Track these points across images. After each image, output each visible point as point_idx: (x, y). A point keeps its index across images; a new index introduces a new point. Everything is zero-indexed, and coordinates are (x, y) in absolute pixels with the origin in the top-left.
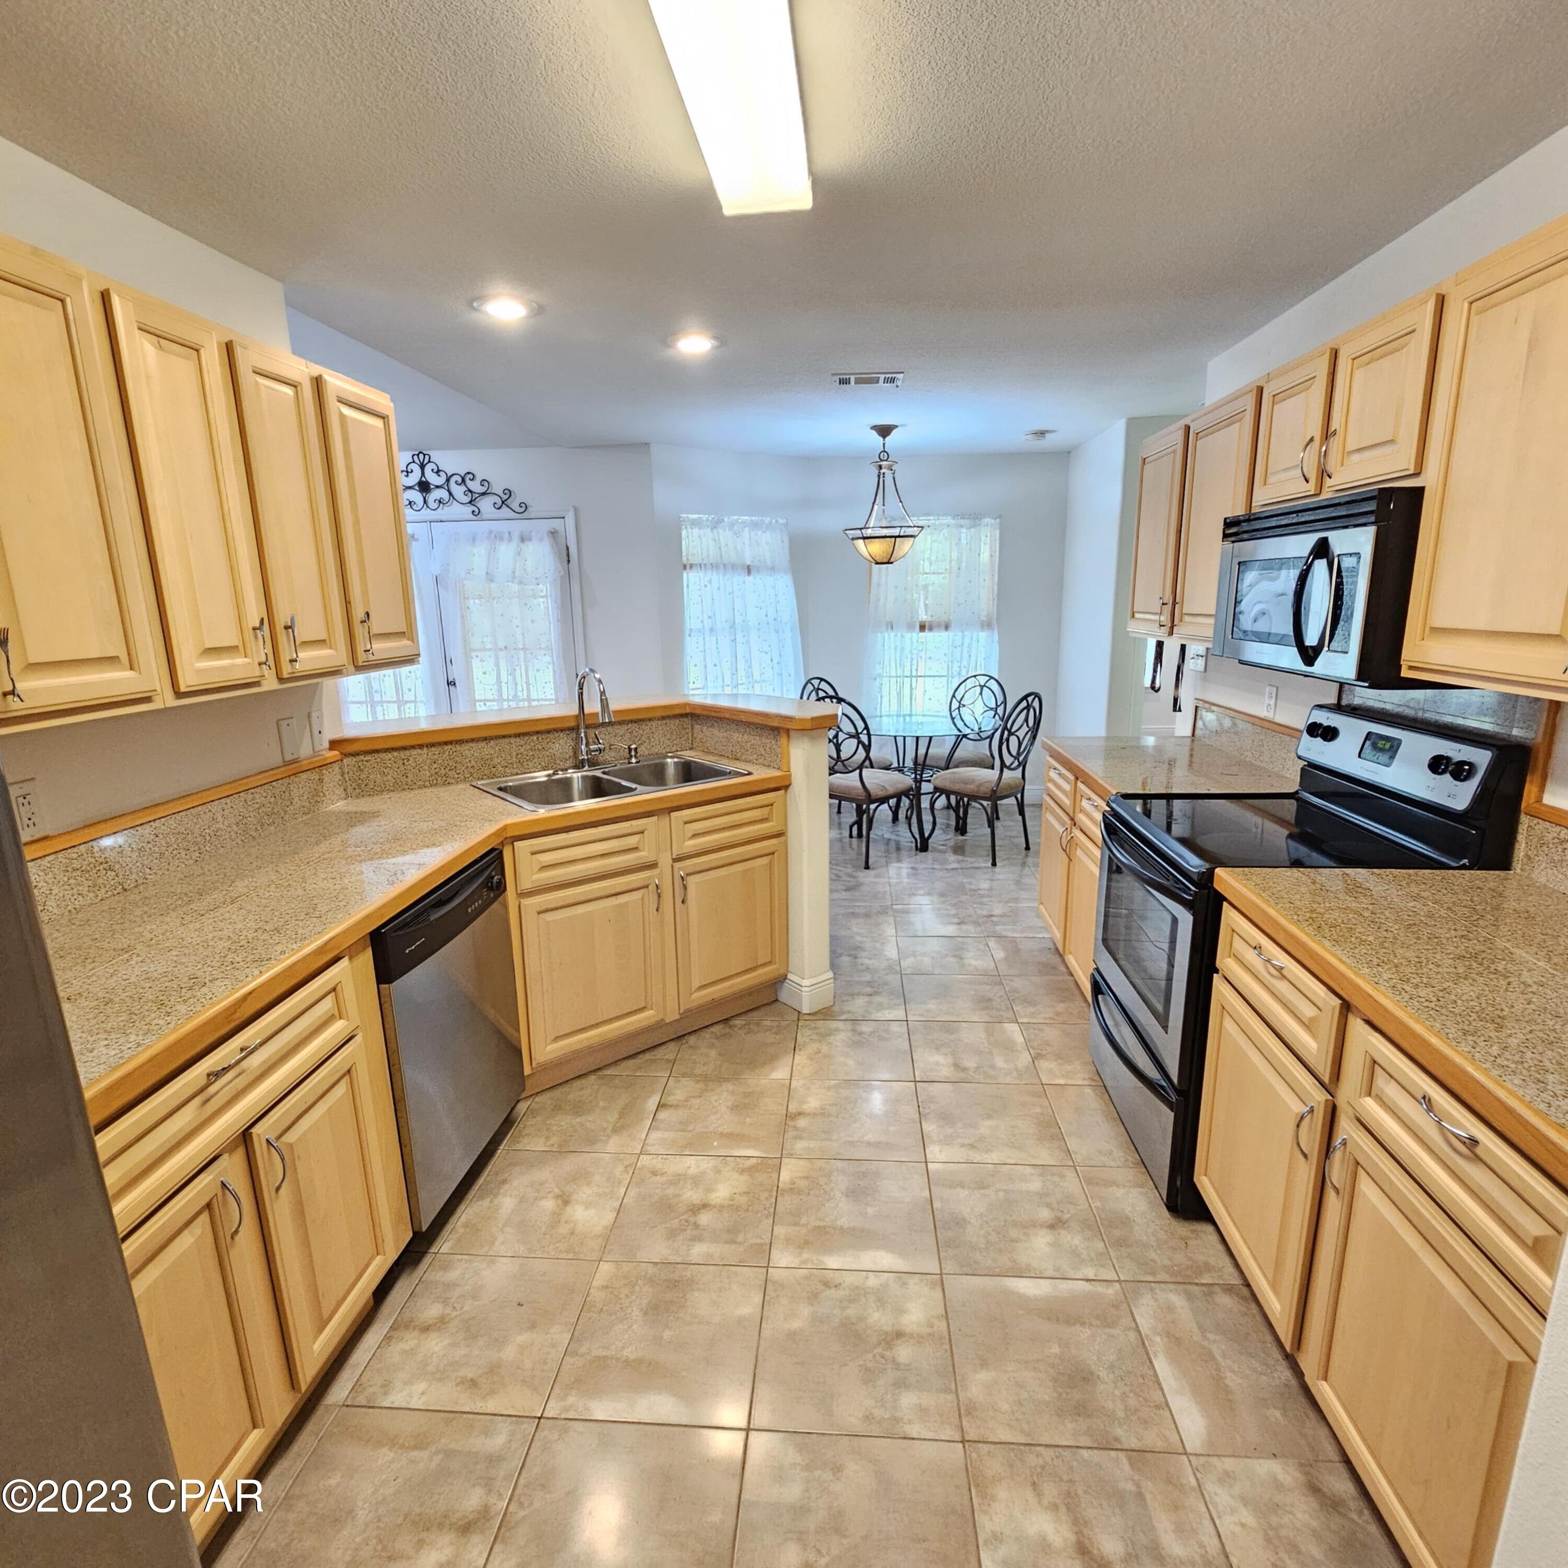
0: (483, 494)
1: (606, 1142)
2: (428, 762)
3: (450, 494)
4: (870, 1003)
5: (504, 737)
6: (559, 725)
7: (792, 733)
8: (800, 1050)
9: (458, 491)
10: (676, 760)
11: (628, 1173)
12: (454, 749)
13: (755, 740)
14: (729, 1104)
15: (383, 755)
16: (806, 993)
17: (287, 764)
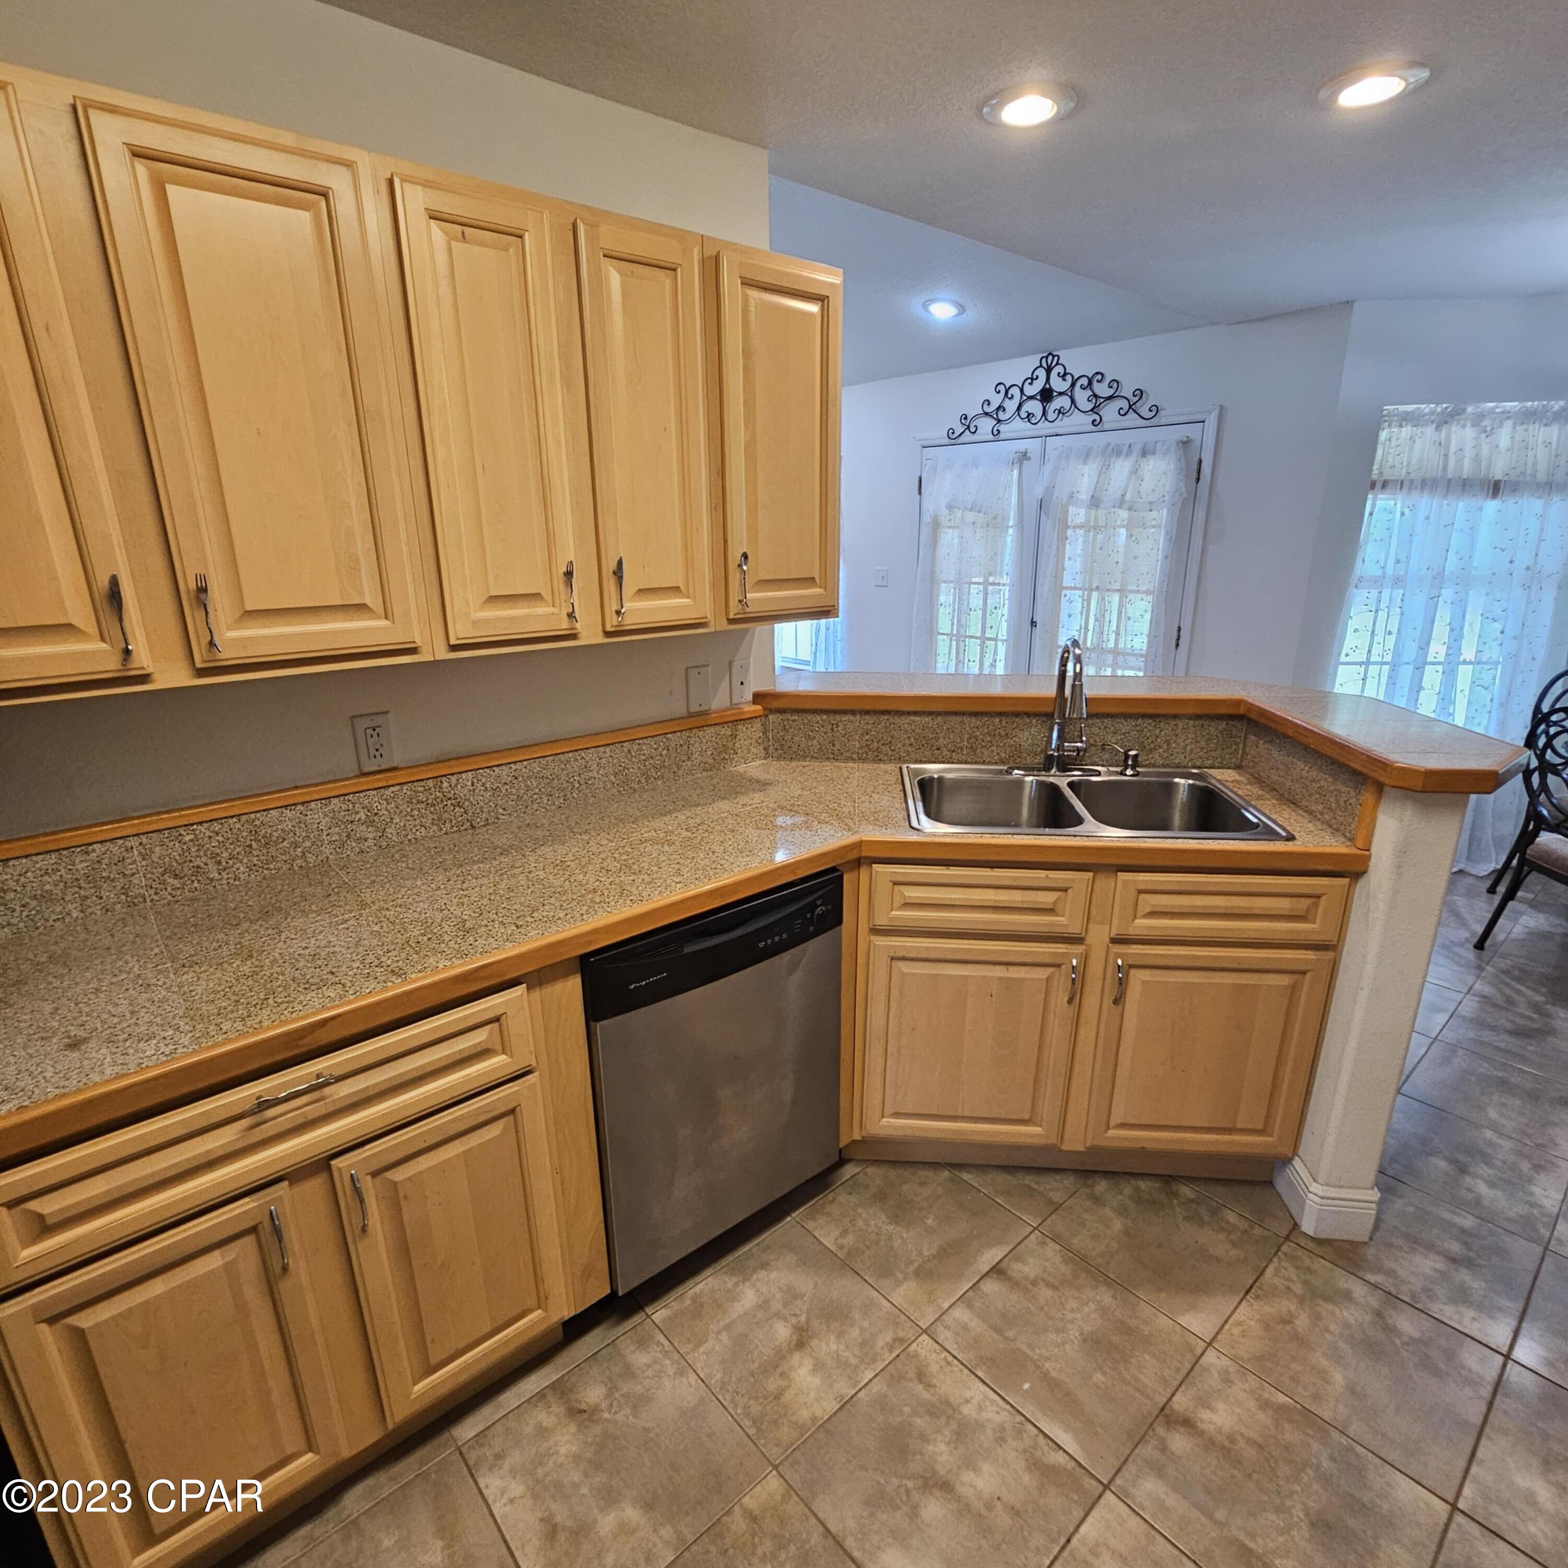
0: (1110, 398)
1: (898, 1283)
2: (860, 731)
3: (1073, 401)
4: (1444, 1276)
5: (956, 713)
6: (1029, 709)
7: (1387, 789)
8: (1257, 1297)
9: (1082, 396)
10: (1191, 782)
11: (891, 1351)
12: (892, 721)
13: (1326, 781)
14: (1087, 1328)
15: (810, 717)
16: (1312, 1202)
17: (691, 715)
